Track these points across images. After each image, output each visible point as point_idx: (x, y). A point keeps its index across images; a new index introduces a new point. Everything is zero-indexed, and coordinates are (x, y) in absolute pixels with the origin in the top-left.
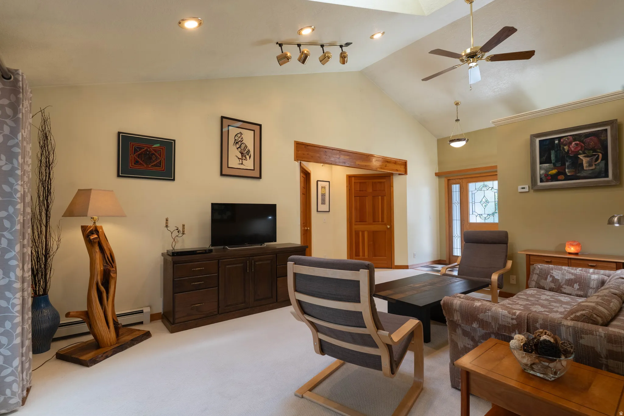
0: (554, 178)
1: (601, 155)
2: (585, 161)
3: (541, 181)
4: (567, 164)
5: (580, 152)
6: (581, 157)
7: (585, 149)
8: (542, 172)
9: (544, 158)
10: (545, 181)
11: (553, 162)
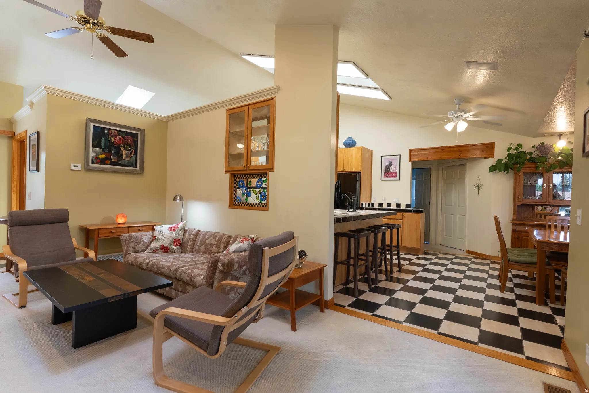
0: (102, 161)
1: (133, 151)
2: (124, 153)
3: (93, 163)
4: (113, 152)
5: (122, 145)
6: (122, 149)
7: (125, 144)
8: (94, 154)
9: (96, 142)
10: (95, 162)
11: (103, 147)
